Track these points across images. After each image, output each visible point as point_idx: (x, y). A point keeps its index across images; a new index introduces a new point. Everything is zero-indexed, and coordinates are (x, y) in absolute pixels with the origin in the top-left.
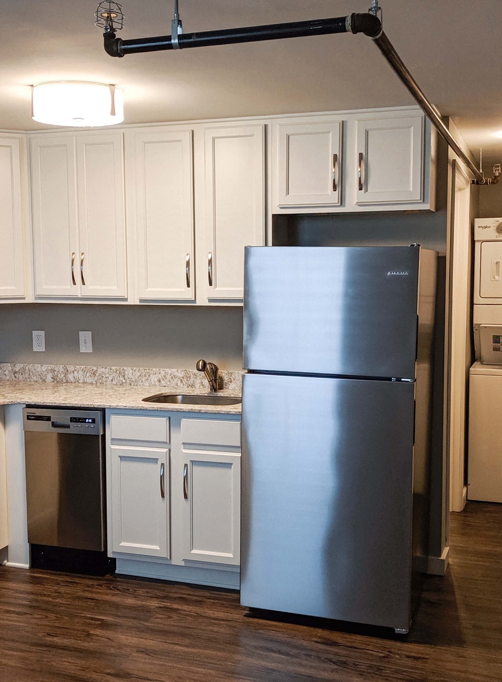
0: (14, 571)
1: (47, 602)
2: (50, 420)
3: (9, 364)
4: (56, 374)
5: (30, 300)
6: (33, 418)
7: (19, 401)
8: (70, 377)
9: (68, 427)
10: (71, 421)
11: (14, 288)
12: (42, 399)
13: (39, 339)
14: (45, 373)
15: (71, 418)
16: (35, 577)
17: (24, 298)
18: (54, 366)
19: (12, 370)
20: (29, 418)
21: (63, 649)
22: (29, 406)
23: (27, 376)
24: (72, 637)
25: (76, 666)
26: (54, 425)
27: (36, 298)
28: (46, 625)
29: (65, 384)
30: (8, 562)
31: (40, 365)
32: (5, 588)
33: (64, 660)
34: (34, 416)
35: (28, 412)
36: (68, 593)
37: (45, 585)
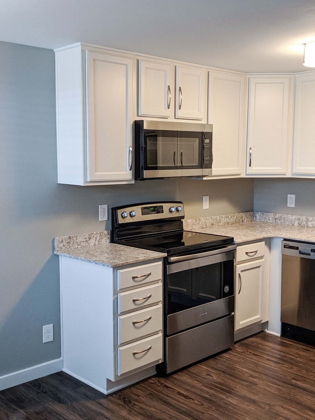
0: (272, 337)
1: (291, 359)
2: (298, 250)
3: (273, 214)
4: (301, 222)
5: (289, 175)
6: (287, 247)
7: (279, 236)
8: (310, 224)
9: (309, 255)
10: (311, 252)
11: (279, 168)
12: (294, 236)
13: (291, 200)
14: (294, 220)
15: (311, 249)
16: (284, 342)
17: (285, 175)
18: (299, 217)
19: (274, 217)
20: (285, 247)
21: (303, 389)
22: (285, 240)
23: (282, 221)
24: (309, 384)
25: (312, 402)
26: (300, 253)
27: (292, 175)
28: (292, 373)
29: (306, 228)
30: (268, 330)
31: (291, 216)
32: (267, 346)
33: (304, 396)
34: (288, 246)
35: (285, 243)
36: (304, 356)
37: (290, 348)
